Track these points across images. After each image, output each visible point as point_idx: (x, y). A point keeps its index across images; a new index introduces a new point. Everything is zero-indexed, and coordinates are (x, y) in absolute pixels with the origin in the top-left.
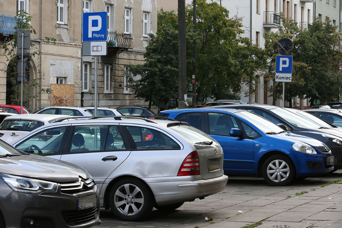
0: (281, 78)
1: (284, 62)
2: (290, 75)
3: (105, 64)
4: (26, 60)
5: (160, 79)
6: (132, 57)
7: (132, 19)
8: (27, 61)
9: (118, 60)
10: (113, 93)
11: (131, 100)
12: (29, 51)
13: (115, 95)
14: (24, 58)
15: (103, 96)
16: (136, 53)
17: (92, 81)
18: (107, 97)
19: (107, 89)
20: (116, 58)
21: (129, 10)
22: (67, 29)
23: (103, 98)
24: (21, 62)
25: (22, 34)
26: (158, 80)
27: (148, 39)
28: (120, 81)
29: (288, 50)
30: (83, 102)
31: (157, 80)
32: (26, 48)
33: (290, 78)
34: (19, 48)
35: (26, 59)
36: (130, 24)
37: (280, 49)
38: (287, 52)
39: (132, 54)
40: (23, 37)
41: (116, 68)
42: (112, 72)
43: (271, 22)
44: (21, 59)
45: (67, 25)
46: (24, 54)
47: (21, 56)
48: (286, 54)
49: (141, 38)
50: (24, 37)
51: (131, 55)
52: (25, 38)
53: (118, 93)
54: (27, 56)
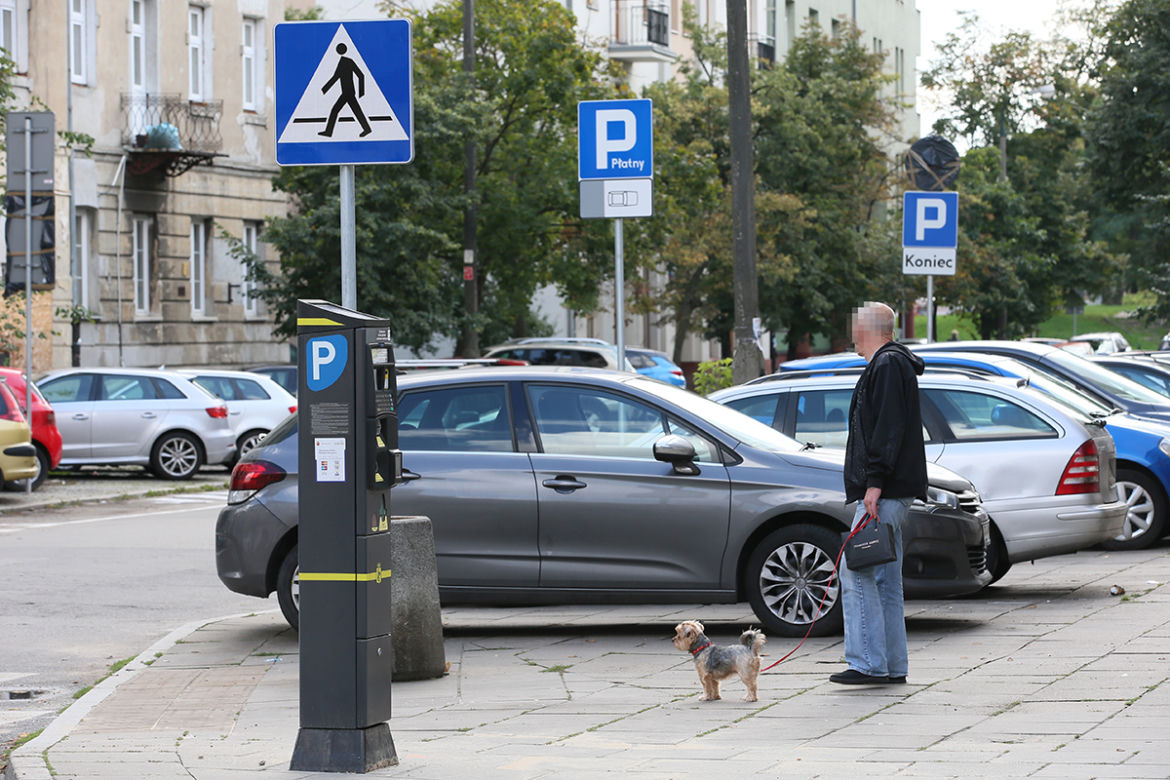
0: (920, 263)
1: (931, 214)
2: (949, 254)
3: (136, 212)
4: (43, 213)
5: (375, 268)
6: (214, 183)
7: (209, 46)
8: (44, 216)
9: (174, 197)
10: (159, 317)
11: (212, 346)
12: (51, 181)
13: (166, 325)
14: (34, 203)
15: (132, 332)
16: (225, 171)
17: (102, 277)
18: (145, 333)
19: (141, 306)
20: (166, 191)
21: (198, 12)
22: (25, 91)
23: (133, 339)
24: (24, 217)
25: (24, 123)
26: (370, 270)
27: (259, 119)
28: (180, 276)
29: (943, 174)
30: (78, 353)
31: (366, 272)
32: (41, 170)
33: (950, 263)
34: (16, 173)
35: (42, 208)
36: (203, 62)
37: (917, 170)
38: (940, 181)
39: (215, 177)
40: (28, 134)
41: (167, 229)
42: (156, 243)
43: (632, 41)
44: (23, 207)
45: (25, 75)
46: (32, 191)
47: (23, 198)
48: (935, 186)
49: (237, 115)
50: (32, 134)
51: (211, 179)
52: (37, 137)
53: (174, 319)
54: (44, 199)
